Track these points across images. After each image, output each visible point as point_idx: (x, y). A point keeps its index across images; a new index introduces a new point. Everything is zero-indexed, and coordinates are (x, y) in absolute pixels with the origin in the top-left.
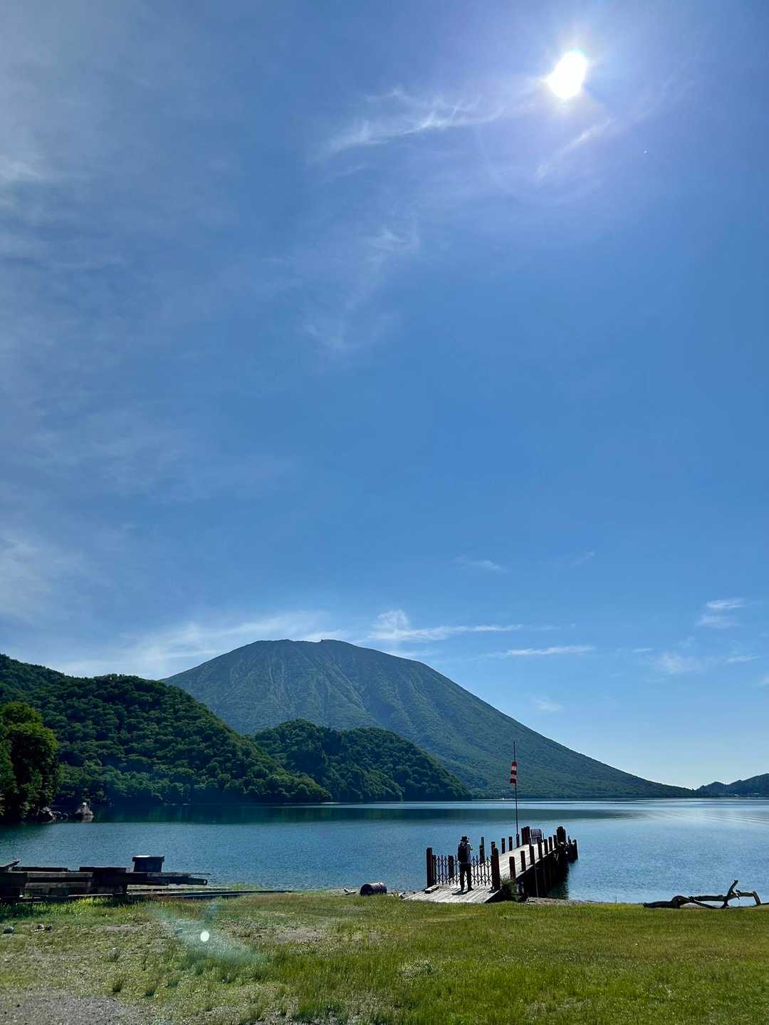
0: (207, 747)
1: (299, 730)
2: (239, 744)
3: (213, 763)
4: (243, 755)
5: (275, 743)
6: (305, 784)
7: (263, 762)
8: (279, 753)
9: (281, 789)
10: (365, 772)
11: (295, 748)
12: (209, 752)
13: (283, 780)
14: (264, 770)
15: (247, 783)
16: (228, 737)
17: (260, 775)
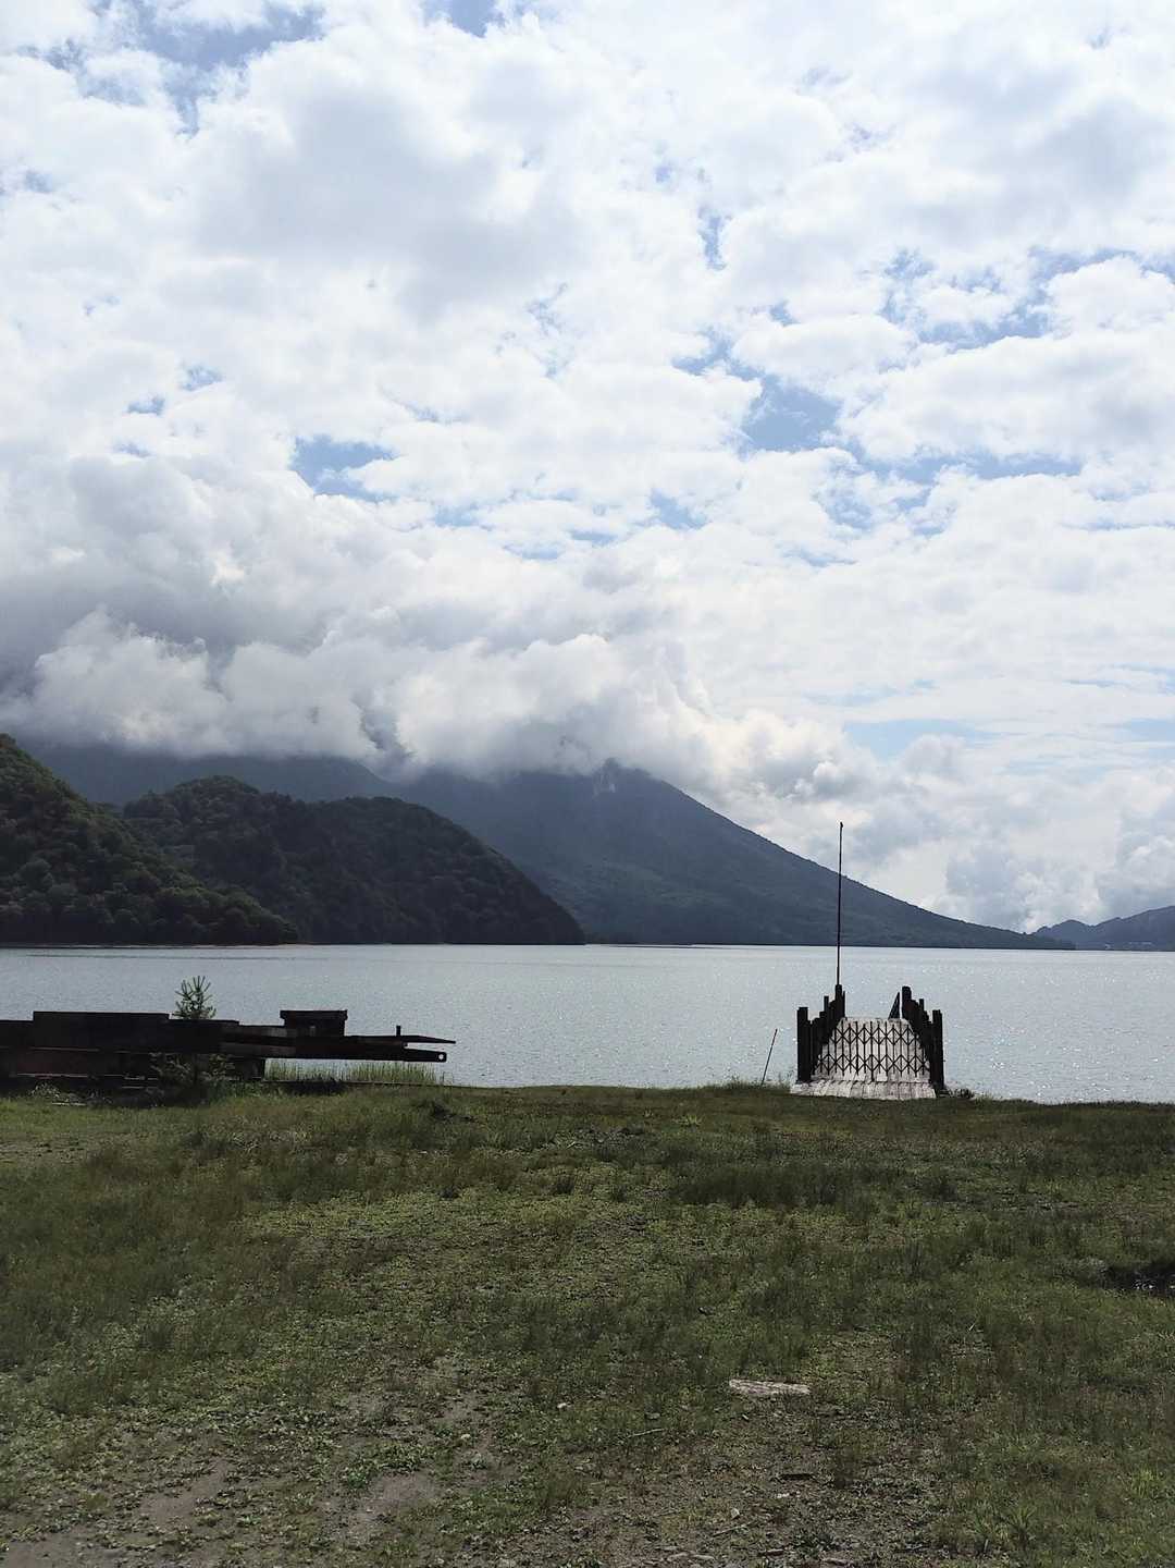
0: (20, 829)
1: (223, 799)
2: (93, 822)
3: (37, 861)
4: (103, 847)
5: (169, 823)
6: (239, 907)
7: (147, 861)
8: (178, 844)
9: (187, 916)
10: (365, 886)
11: (213, 835)
12: (29, 837)
13: (192, 898)
14: (152, 877)
15: (115, 904)
16: (67, 808)
17: (141, 886)
